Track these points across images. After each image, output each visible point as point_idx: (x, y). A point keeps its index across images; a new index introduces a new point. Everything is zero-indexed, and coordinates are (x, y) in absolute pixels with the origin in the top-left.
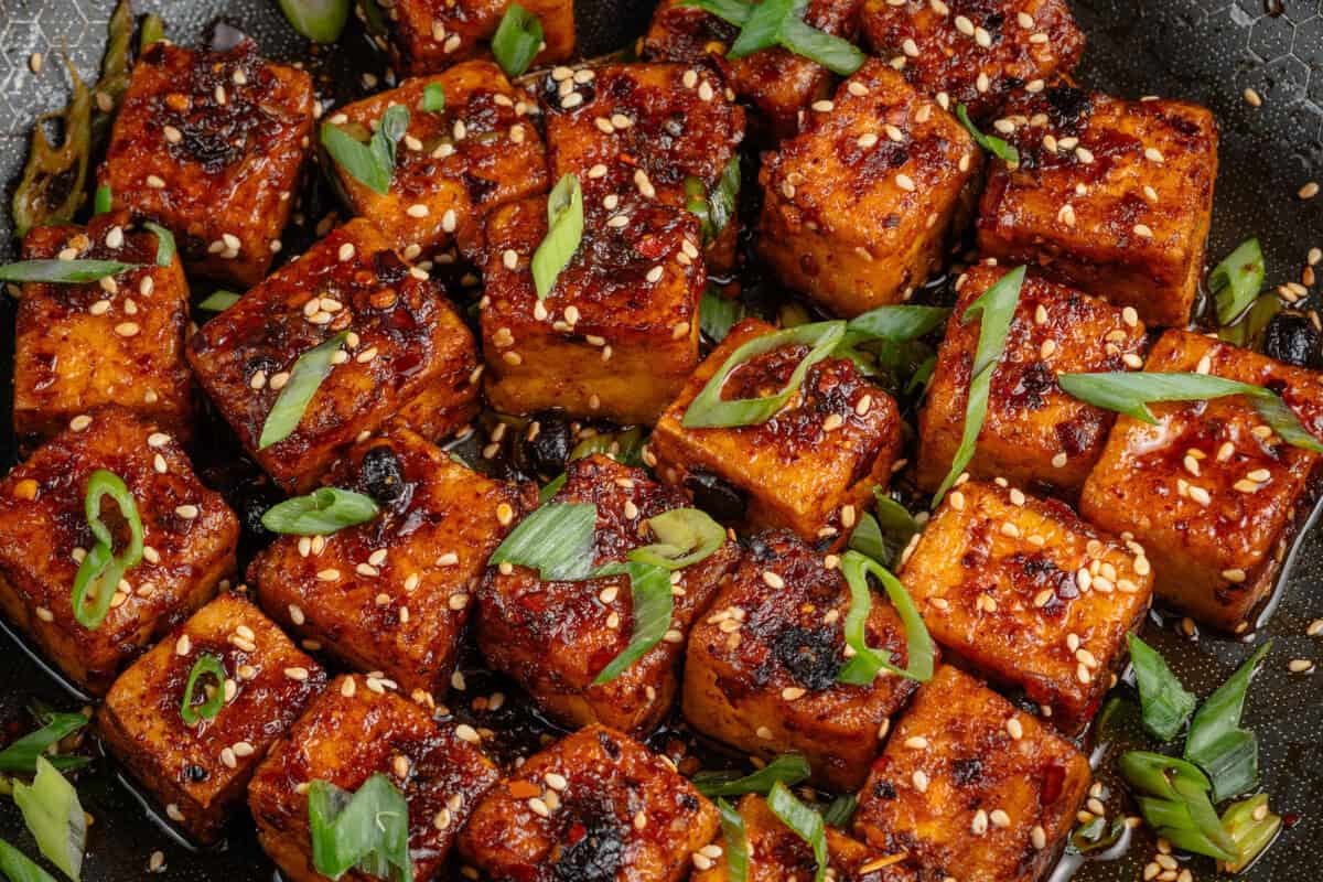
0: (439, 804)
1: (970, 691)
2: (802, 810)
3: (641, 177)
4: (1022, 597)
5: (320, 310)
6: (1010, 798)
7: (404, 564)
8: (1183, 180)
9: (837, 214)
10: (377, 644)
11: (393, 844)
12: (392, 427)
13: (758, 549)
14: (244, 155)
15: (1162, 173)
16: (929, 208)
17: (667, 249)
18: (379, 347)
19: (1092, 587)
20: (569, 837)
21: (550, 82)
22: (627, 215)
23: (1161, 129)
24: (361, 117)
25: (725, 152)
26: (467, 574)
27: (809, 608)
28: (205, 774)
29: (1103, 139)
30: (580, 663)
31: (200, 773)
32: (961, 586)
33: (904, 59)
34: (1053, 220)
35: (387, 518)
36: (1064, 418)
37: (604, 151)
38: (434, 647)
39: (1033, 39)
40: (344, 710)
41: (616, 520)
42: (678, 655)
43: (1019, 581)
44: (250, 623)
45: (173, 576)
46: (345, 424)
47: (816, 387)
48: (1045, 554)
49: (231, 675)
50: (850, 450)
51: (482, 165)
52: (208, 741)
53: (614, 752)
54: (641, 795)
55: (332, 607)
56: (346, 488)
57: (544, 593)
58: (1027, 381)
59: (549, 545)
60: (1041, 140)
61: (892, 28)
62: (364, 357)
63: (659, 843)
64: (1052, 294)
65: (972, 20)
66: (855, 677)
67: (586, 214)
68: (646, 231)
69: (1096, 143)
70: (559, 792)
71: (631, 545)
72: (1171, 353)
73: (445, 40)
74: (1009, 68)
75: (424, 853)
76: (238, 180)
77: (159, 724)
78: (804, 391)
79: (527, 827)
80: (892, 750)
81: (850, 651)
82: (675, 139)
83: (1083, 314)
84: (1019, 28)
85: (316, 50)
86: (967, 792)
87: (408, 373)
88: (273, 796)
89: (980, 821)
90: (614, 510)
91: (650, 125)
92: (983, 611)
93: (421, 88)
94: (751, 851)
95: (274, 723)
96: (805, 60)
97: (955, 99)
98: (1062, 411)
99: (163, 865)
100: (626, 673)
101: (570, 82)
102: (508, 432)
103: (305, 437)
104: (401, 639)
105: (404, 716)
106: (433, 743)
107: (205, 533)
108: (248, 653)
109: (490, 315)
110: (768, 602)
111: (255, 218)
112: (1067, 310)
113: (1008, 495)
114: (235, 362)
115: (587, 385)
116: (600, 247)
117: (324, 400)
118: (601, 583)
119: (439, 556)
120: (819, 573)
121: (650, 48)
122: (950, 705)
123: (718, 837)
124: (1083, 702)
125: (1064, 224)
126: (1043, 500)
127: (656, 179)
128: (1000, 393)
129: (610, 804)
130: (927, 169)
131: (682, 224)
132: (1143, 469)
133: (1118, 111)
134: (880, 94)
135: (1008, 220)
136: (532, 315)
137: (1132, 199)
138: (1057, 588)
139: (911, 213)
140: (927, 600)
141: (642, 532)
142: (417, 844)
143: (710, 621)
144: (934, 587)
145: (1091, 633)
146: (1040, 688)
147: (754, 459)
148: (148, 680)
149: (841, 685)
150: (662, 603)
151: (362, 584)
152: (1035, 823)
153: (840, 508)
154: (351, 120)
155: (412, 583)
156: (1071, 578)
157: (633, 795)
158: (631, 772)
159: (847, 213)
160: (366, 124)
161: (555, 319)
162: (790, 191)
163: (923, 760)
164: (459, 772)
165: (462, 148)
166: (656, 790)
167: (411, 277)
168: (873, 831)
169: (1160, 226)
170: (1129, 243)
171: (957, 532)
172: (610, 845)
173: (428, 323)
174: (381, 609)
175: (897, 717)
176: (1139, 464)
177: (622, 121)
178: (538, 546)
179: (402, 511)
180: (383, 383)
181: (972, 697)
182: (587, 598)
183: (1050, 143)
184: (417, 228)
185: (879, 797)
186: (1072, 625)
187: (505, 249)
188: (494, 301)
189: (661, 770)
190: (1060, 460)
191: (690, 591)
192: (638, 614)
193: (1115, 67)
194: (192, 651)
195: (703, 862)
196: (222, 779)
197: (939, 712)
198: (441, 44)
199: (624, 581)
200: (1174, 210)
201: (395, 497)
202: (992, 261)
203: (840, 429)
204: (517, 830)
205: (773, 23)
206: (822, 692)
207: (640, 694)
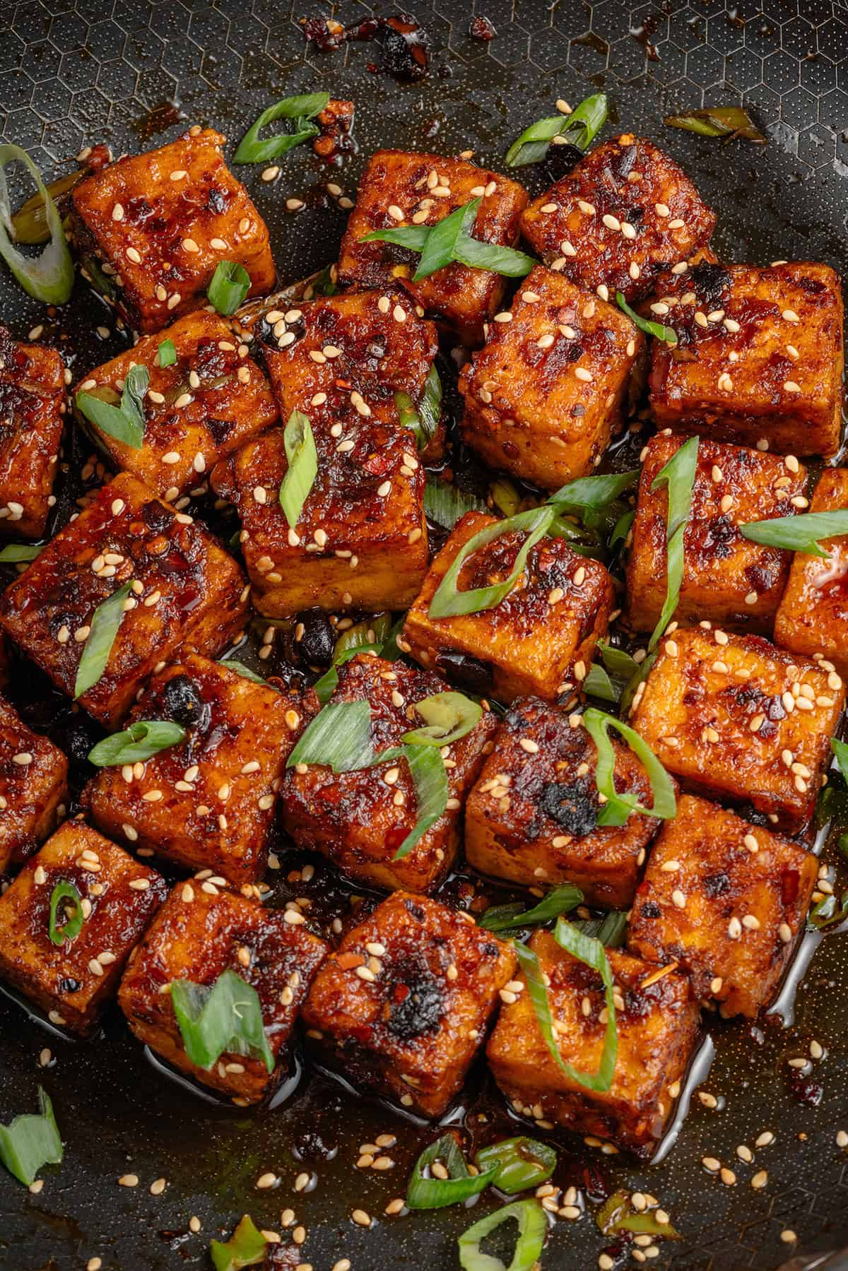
0: (281, 984)
1: (709, 816)
2: (586, 940)
3: (357, 398)
4: (739, 724)
5: (106, 564)
6: (756, 904)
7: (214, 776)
8: (818, 336)
9: (531, 410)
10: (204, 850)
11: (251, 1029)
12: (184, 655)
13: (513, 720)
14: (14, 431)
15: (800, 331)
16: (607, 392)
17: (391, 464)
18: (161, 589)
19: (796, 707)
20: (396, 998)
21: (264, 325)
22: (352, 439)
23: (792, 291)
24: (107, 379)
25: (424, 367)
26: (270, 777)
27: (563, 765)
28: (78, 985)
29: (745, 309)
30: (377, 839)
31: (74, 985)
32: (687, 723)
33: (564, 260)
34: (714, 388)
35: (194, 737)
36: (750, 562)
37: (321, 380)
38: (252, 844)
39: (671, 226)
40: (187, 914)
41: (386, 708)
42: (458, 818)
43: (734, 710)
44: (93, 847)
45: (20, 816)
46: (144, 661)
47: (537, 566)
48: (752, 684)
49: (85, 894)
50: (575, 618)
51: (219, 408)
52: (76, 956)
53: (420, 916)
54: (449, 950)
55: (160, 822)
56: (154, 718)
57: (337, 784)
58: (714, 533)
59: (335, 743)
60: (693, 317)
61: (549, 234)
62: (150, 601)
63: (471, 989)
64: (723, 454)
65: (616, 216)
66: (611, 820)
67: (318, 445)
68: (370, 452)
69: (740, 312)
70: (380, 958)
71: (403, 729)
72: (831, 492)
73: (168, 299)
74: (655, 254)
75: (276, 1027)
76: (13, 455)
77: (32, 948)
78: (527, 572)
79: (358, 993)
80: (651, 875)
81: (603, 798)
82: (380, 360)
83: (752, 467)
84: (658, 217)
85: (51, 312)
86: (721, 904)
87: (189, 607)
88: (141, 999)
89: (734, 927)
90: (384, 701)
91: (357, 352)
92: (708, 742)
93: (155, 345)
94: (548, 983)
95: (128, 930)
96: (479, 271)
97: (613, 289)
98: (747, 556)
99: (52, 1059)
100: (418, 843)
101: (282, 323)
102: (278, 634)
103: (113, 679)
104: (224, 844)
105: (238, 911)
106: (267, 932)
107: (40, 773)
108: (96, 873)
109: (250, 547)
110: (528, 765)
111: (32, 485)
112: (739, 466)
113: (713, 636)
114: (40, 620)
115: (340, 587)
116: (334, 472)
117: (123, 644)
118: (383, 768)
119: (243, 765)
120: (567, 732)
121: (344, 277)
122: (694, 830)
123: (518, 972)
124: (803, 807)
125: (724, 390)
126: (743, 635)
127: (369, 399)
128: (693, 549)
129: (425, 963)
130: (600, 359)
131: (401, 439)
132: (823, 599)
133: (753, 280)
134: (550, 298)
135: (676, 394)
136: (287, 542)
137: (777, 359)
138: (767, 713)
139: (593, 400)
140: (659, 740)
141: (410, 716)
142: (268, 1021)
143: (482, 790)
144: (665, 728)
145: (801, 746)
146: (767, 802)
147: (494, 639)
148: (15, 911)
149: (601, 828)
150: (438, 777)
151: (182, 798)
152: (779, 922)
153: (572, 665)
154: (100, 385)
155: (224, 793)
156: (778, 703)
157: (443, 952)
158: (438, 930)
159: (539, 410)
160: (112, 385)
161: (307, 543)
162: (488, 398)
163: (679, 881)
164: (294, 952)
165: (199, 395)
166: (461, 944)
167: (177, 522)
168: (646, 947)
169: (805, 380)
170: (781, 398)
171: (676, 676)
172: (432, 998)
173: (199, 560)
174: (203, 819)
175: (651, 846)
176: (819, 594)
177: (332, 351)
178: (326, 745)
179: (204, 729)
180: (170, 620)
181: (711, 821)
182: (373, 782)
183: (701, 319)
184: (173, 473)
185: (647, 917)
186: (784, 741)
187: (254, 486)
188: (253, 534)
189: (462, 925)
190: (752, 598)
191: (459, 761)
192: (420, 789)
193: (741, 225)
194: (49, 879)
195: (509, 996)
196: (93, 985)
197: (685, 837)
198: (165, 303)
199: (402, 764)
200: (816, 365)
201: (197, 718)
202: (668, 431)
203: (563, 601)
204: (351, 997)
205: (447, 246)
206: (586, 836)
207: (432, 856)
